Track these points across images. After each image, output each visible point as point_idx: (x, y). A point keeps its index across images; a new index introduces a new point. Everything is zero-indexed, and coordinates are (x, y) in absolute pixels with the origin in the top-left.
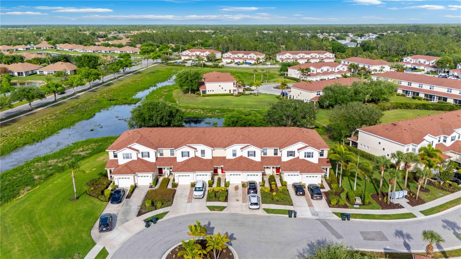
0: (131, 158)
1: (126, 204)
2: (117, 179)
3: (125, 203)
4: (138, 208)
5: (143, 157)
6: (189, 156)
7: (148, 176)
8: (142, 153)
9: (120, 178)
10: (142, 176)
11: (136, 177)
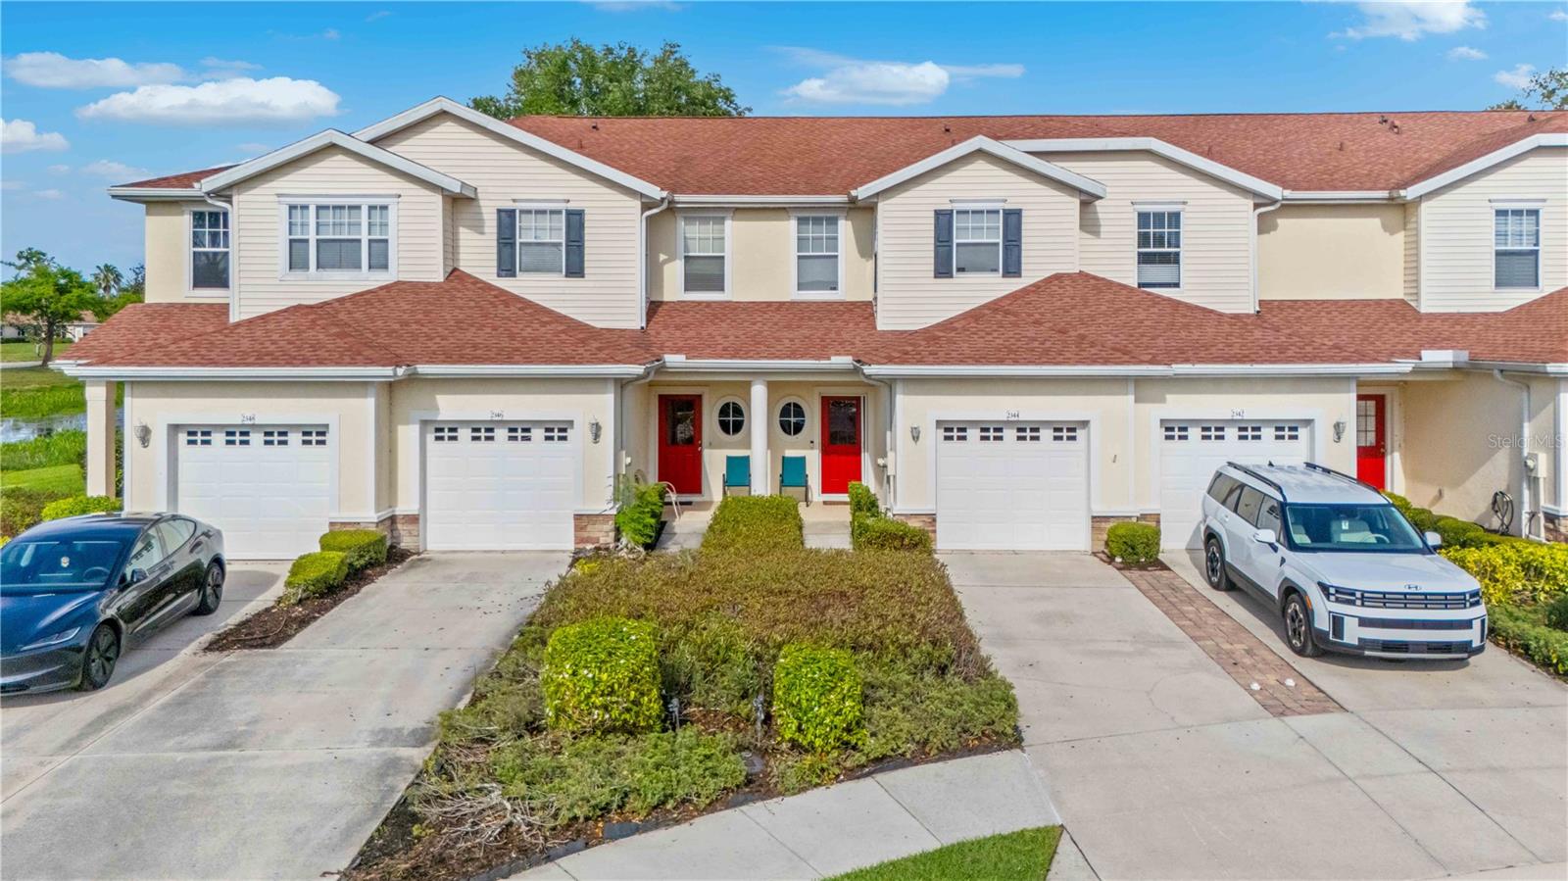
0: (380, 262)
1: (182, 702)
2: (159, 437)
3: (163, 698)
4: (393, 765)
5: (507, 268)
6: (1012, 269)
7: (558, 431)
8: (507, 220)
9: (199, 434)
10: (483, 431)
11: (408, 435)
